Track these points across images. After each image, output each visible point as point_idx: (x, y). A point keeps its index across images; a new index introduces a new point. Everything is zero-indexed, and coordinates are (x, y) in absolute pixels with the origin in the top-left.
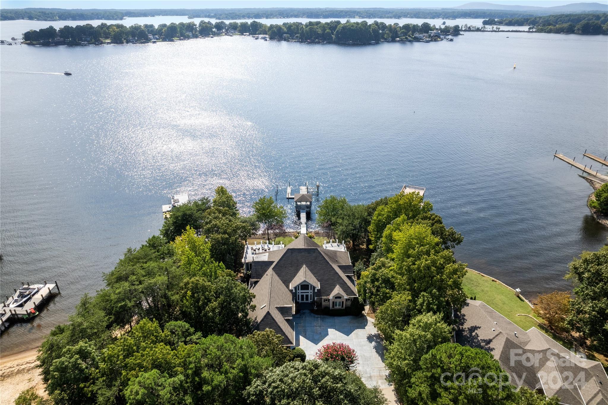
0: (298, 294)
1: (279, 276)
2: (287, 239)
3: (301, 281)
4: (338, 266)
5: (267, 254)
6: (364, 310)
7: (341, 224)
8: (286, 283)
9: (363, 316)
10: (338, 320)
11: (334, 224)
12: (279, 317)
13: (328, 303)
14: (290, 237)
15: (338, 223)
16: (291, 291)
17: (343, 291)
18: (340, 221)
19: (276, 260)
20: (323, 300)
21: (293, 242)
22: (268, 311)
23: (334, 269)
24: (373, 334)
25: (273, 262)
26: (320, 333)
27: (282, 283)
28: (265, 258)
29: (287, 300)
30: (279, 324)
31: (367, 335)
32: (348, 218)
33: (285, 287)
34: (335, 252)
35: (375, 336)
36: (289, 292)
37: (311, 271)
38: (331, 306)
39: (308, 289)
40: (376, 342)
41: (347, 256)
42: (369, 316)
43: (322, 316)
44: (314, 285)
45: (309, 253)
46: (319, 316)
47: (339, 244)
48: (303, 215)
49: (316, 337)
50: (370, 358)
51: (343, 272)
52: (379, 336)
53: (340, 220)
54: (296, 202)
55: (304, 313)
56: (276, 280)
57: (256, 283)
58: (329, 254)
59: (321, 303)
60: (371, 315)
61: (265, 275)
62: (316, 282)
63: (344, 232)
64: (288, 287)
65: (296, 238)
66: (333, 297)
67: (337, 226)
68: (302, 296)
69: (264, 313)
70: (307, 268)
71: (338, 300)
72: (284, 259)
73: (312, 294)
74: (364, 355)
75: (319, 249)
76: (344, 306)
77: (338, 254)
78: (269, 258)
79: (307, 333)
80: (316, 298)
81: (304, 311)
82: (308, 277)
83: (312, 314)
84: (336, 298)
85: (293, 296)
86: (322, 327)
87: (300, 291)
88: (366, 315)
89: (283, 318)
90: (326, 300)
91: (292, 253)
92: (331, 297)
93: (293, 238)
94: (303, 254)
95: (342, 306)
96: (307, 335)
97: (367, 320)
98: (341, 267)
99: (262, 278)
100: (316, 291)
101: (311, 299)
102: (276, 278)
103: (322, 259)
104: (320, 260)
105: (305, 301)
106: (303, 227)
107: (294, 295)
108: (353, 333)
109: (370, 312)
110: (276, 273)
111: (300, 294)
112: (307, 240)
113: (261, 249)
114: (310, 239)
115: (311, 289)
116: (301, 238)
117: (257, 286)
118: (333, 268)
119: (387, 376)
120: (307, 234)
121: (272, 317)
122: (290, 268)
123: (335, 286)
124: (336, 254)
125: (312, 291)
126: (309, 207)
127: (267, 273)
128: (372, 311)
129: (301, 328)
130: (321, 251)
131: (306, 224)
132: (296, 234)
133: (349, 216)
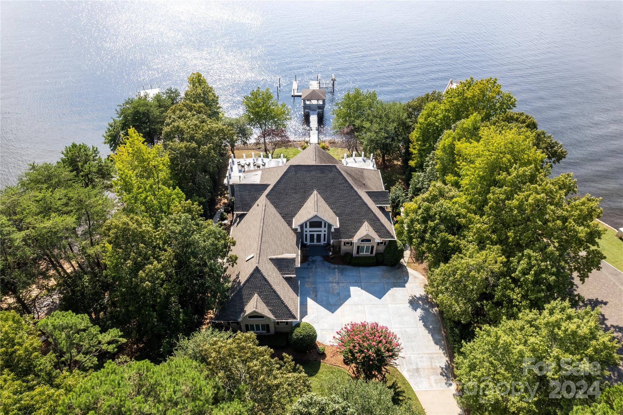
0: (305, 233)
1: (276, 207)
2: (291, 150)
3: (310, 216)
4: (367, 192)
5: (260, 173)
6: (402, 257)
7: (369, 130)
8: (288, 218)
9: (402, 266)
10: (364, 273)
11: (359, 129)
12: (274, 274)
13: (350, 248)
14: (295, 147)
15: (365, 128)
16: (295, 230)
17: (373, 232)
18: (367, 125)
19: (272, 182)
20: (343, 243)
21: (299, 155)
22: (257, 267)
23: (361, 198)
24: (418, 296)
25: (266, 186)
26: (339, 294)
27: (280, 217)
28: (255, 178)
29: (289, 245)
30: (274, 287)
31: (408, 298)
32: (378, 120)
33: (285, 224)
34: (361, 171)
35: (420, 298)
36: (291, 231)
37: (326, 199)
38: (355, 252)
39: (321, 227)
40: (422, 309)
41: (377, 176)
42: (411, 267)
43: (341, 266)
44: (330, 221)
45: (323, 172)
46: (336, 266)
47: (365, 158)
48: (314, 119)
49: (332, 300)
50: (415, 337)
51: (374, 201)
52: (427, 300)
53: (368, 123)
54: (304, 101)
55: (314, 262)
56: (271, 213)
57: (241, 216)
58: (353, 174)
59: (340, 248)
60: (413, 264)
61: (255, 206)
62: (332, 218)
63: (372, 141)
64: (290, 223)
65: (304, 149)
66: (359, 240)
67: (363, 132)
68: (312, 236)
69: (251, 270)
70: (319, 196)
71: (366, 244)
72: (284, 181)
73: (326, 233)
74: (406, 331)
75: (338, 167)
76: (374, 252)
77: (366, 174)
78: (262, 178)
79: (319, 294)
80: (332, 241)
81: (314, 258)
82: (320, 209)
83: (326, 263)
84: (363, 241)
85: (297, 237)
86: (342, 285)
87: (308, 229)
88: (405, 264)
89: (281, 276)
90: (348, 243)
91: (296, 172)
92: (355, 239)
93: (299, 149)
94: (313, 173)
95: (372, 252)
96: (319, 297)
97: (407, 273)
98: (370, 194)
99: (251, 210)
100: (333, 230)
101: (324, 241)
102: (272, 209)
103: (343, 181)
104: (340, 184)
105: (315, 243)
106: (314, 134)
107: (300, 235)
108: (387, 294)
109: (411, 261)
110: (273, 203)
111: (309, 234)
112: (319, 153)
113: (252, 165)
114: (323, 150)
115: (325, 227)
116: (310, 149)
117: (242, 221)
118: (359, 196)
119: (442, 368)
120: (318, 144)
121: (263, 276)
122: (294, 195)
123: (361, 223)
124: (363, 173)
125: (326, 229)
126: (321, 107)
127: (258, 202)
128: (414, 259)
129: (309, 286)
130: (341, 169)
131: (318, 130)
132: (303, 143)
133: (380, 118)
